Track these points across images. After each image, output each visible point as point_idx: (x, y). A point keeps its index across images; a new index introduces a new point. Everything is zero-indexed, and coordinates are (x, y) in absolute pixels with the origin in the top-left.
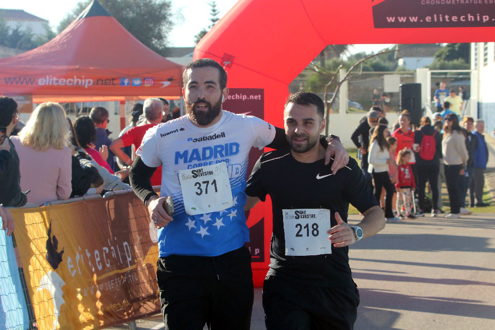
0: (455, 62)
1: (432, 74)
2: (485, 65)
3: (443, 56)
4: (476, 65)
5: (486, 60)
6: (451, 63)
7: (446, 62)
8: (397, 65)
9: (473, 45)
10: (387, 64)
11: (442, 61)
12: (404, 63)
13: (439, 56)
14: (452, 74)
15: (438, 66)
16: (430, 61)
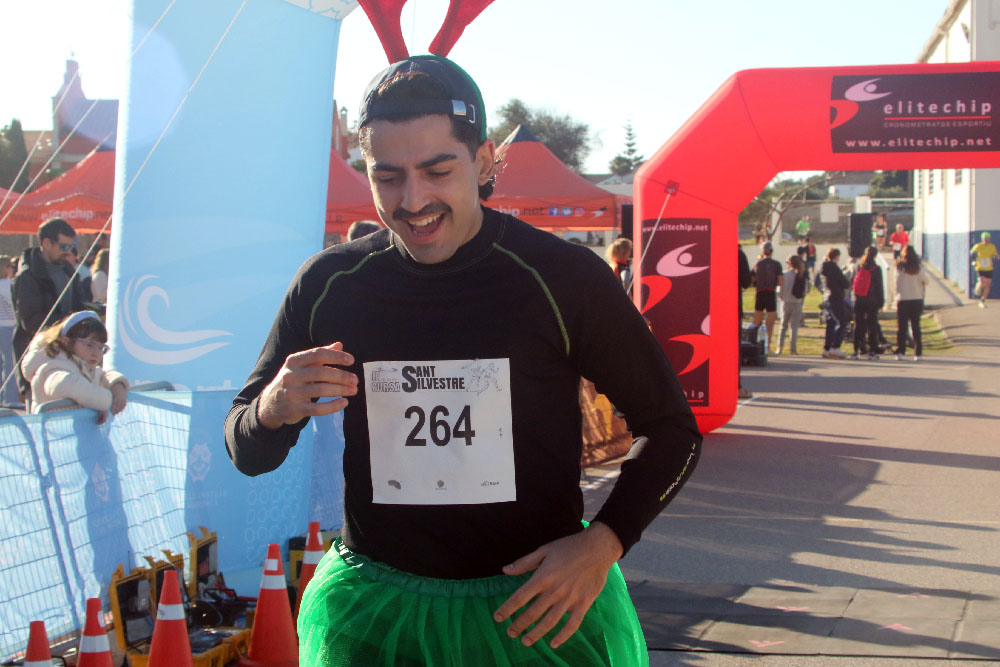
0: (893, 190)
1: (873, 203)
2: (931, 193)
3: (879, 184)
4: (920, 193)
5: (931, 188)
6: (887, 191)
7: (882, 190)
8: (827, 193)
9: (916, 172)
10: (817, 191)
11: (878, 189)
12: (837, 191)
13: (874, 183)
14: (888, 203)
15: (873, 194)
16: (865, 188)
